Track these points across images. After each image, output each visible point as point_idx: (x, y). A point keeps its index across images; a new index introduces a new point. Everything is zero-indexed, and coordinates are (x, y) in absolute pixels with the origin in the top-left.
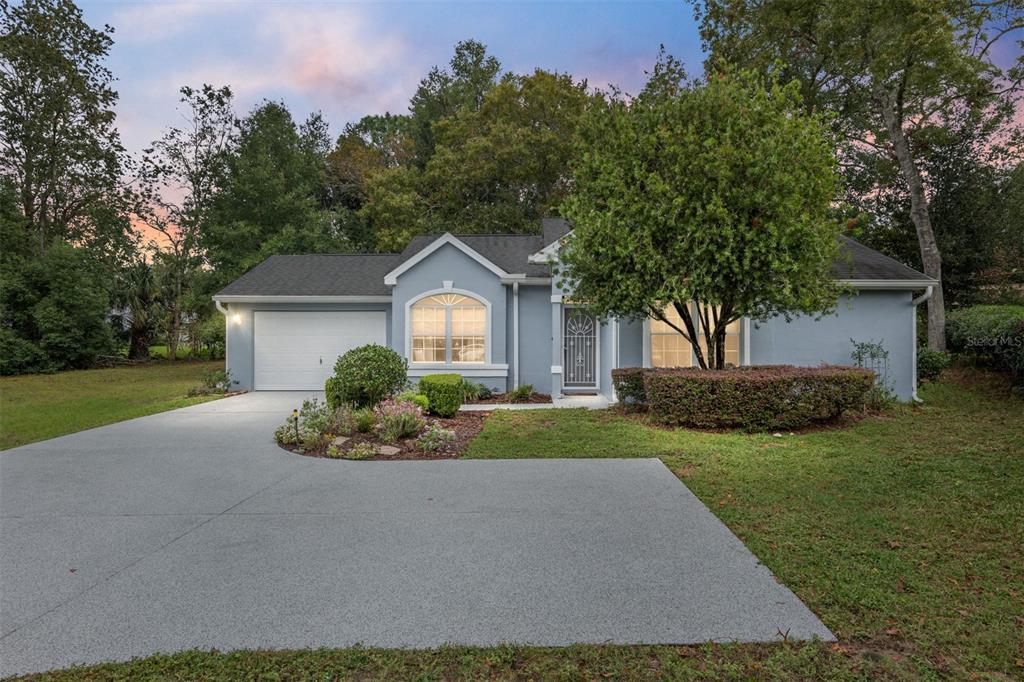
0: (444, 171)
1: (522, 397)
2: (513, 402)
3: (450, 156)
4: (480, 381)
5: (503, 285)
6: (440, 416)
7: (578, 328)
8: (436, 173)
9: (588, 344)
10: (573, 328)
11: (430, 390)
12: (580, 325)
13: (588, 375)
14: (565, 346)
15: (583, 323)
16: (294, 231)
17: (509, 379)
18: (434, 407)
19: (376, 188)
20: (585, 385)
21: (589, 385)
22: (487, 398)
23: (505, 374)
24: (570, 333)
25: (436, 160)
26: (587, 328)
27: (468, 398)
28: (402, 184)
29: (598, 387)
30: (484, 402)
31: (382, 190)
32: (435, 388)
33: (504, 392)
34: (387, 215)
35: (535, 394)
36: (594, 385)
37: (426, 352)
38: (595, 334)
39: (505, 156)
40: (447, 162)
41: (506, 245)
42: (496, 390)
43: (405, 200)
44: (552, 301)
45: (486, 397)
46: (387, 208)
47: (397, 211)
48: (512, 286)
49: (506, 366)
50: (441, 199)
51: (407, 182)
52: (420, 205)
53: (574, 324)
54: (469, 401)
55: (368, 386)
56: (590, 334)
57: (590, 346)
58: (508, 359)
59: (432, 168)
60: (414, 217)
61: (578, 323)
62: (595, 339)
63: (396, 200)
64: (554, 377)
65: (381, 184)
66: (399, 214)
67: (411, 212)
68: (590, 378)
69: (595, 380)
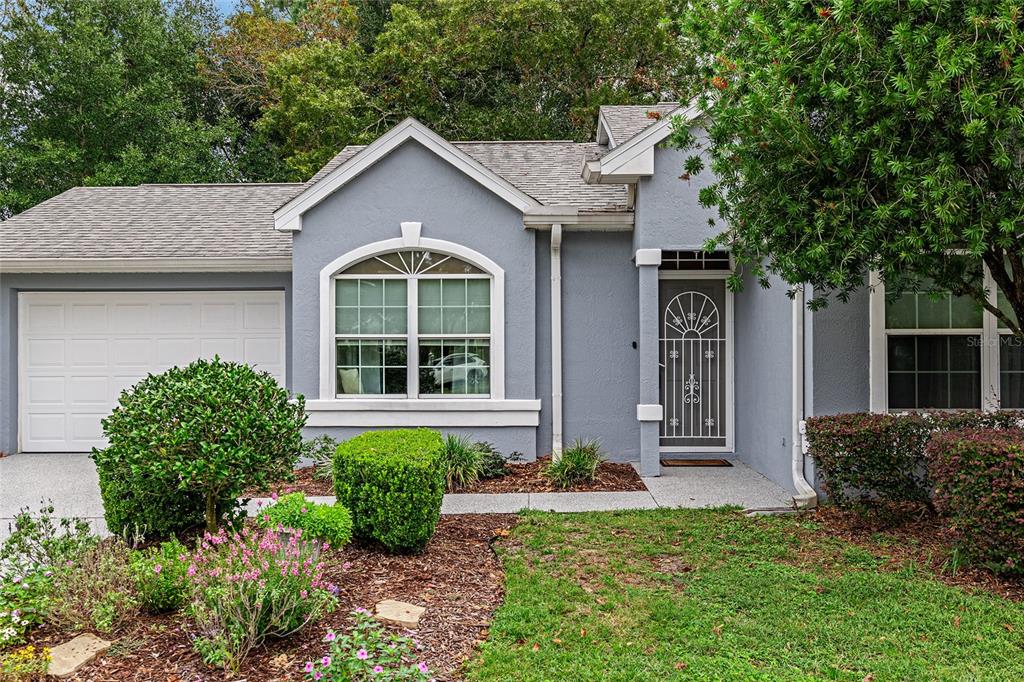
0: (407, 49)
1: (576, 476)
2: (557, 487)
3: (416, 21)
4: (483, 437)
5: (528, 229)
6: (387, 552)
7: (689, 321)
8: (394, 51)
9: (709, 355)
10: (678, 321)
11: (359, 482)
12: (692, 316)
13: (709, 423)
14: (661, 360)
15: (697, 311)
16: (141, 156)
17: (541, 432)
18: (371, 527)
19: (285, 78)
20: (701, 443)
21: (710, 443)
22: (497, 476)
23: (534, 420)
24: (672, 333)
25: (393, 30)
26: (706, 321)
27: (455, 479)
28: (333, 73)
29: (730, 447)
30: (491, 485)
31: (296, 81)
32: (371, 479)
33: (533, 459)
34: (305, 124)
35: (603, 467)
36: (722, 443)
37: (366, 374)
38: (723, 335)
39: (517, 16)
40: (411, 32)
41: (527, 158)
42: (515, 456)
43: (337, 99)
44: (639, 262)
45: (498, 473)
46: (306, 113)
47: (322, 118)
48: (548, 232)
49: (536, 404)
50: (402, 98)
51: (341, 69)
52: (366, 109)
53: (678, 314)
54: (457, 485)
55: (188, 472)
56: (712, 333)
57: (713, 360)
58: (541, 390)
59: (387, 43)
60: (352, 128)
61: (687, 311)
62: (723, 344)
63: (321, 100)
64: (643, 430)
65: (294, 70)
66: (326, 124)
67: (349, 122)
68: (714, 428)
69: (723, 432)
